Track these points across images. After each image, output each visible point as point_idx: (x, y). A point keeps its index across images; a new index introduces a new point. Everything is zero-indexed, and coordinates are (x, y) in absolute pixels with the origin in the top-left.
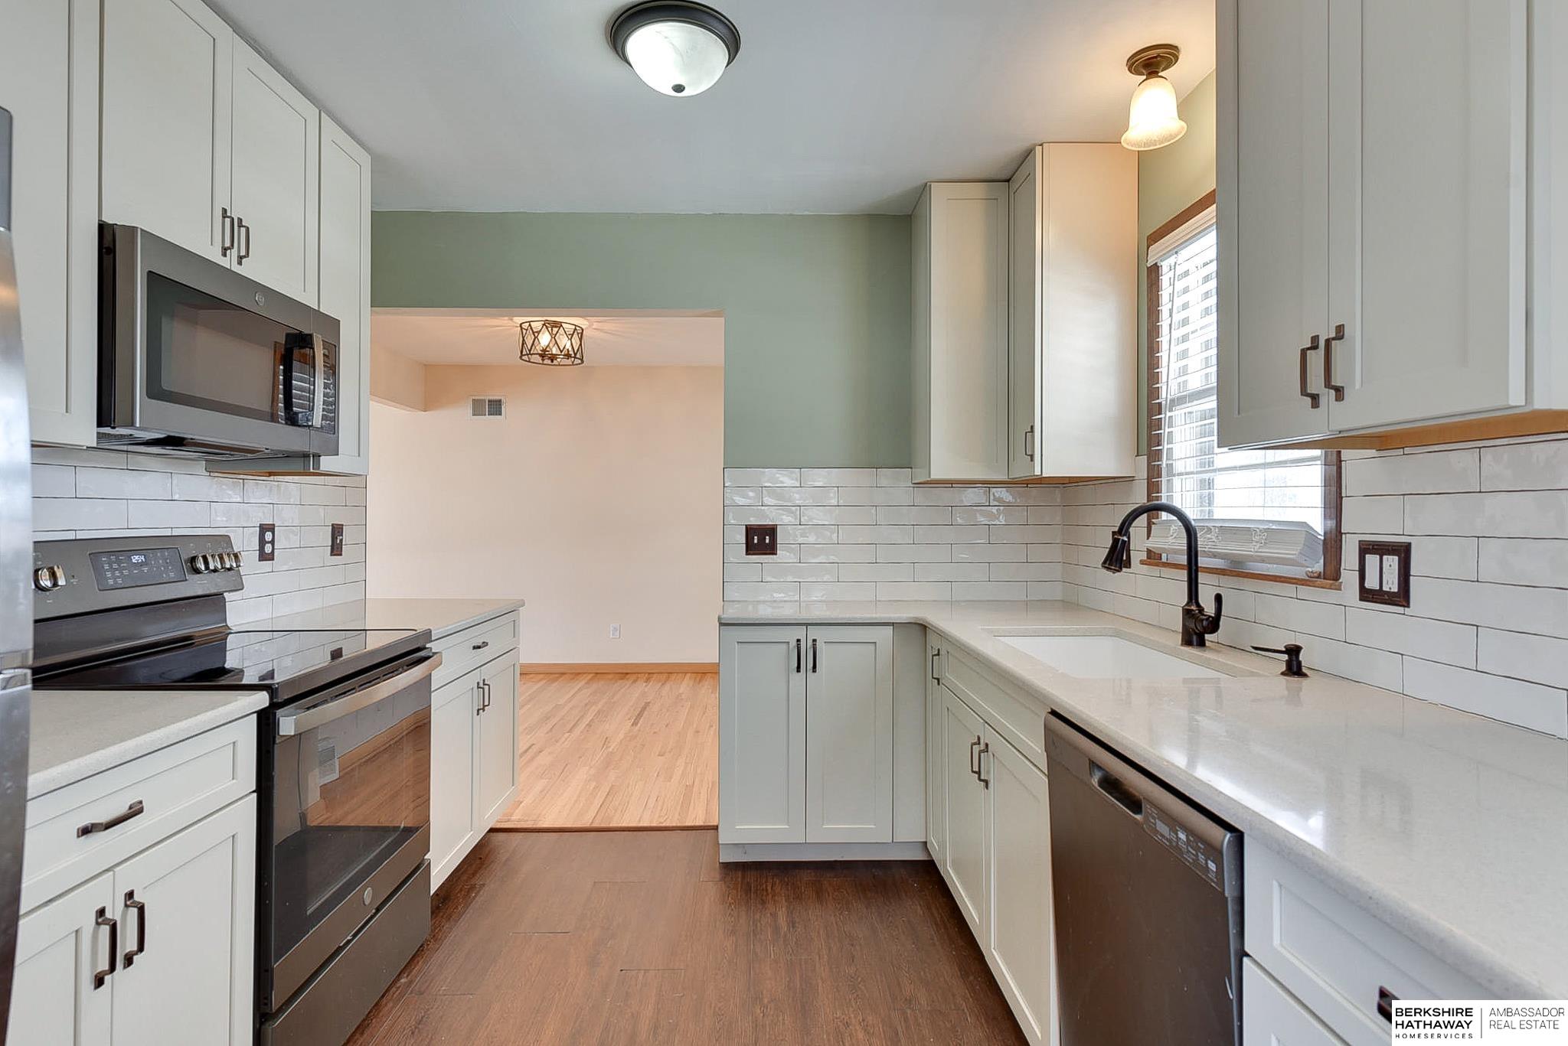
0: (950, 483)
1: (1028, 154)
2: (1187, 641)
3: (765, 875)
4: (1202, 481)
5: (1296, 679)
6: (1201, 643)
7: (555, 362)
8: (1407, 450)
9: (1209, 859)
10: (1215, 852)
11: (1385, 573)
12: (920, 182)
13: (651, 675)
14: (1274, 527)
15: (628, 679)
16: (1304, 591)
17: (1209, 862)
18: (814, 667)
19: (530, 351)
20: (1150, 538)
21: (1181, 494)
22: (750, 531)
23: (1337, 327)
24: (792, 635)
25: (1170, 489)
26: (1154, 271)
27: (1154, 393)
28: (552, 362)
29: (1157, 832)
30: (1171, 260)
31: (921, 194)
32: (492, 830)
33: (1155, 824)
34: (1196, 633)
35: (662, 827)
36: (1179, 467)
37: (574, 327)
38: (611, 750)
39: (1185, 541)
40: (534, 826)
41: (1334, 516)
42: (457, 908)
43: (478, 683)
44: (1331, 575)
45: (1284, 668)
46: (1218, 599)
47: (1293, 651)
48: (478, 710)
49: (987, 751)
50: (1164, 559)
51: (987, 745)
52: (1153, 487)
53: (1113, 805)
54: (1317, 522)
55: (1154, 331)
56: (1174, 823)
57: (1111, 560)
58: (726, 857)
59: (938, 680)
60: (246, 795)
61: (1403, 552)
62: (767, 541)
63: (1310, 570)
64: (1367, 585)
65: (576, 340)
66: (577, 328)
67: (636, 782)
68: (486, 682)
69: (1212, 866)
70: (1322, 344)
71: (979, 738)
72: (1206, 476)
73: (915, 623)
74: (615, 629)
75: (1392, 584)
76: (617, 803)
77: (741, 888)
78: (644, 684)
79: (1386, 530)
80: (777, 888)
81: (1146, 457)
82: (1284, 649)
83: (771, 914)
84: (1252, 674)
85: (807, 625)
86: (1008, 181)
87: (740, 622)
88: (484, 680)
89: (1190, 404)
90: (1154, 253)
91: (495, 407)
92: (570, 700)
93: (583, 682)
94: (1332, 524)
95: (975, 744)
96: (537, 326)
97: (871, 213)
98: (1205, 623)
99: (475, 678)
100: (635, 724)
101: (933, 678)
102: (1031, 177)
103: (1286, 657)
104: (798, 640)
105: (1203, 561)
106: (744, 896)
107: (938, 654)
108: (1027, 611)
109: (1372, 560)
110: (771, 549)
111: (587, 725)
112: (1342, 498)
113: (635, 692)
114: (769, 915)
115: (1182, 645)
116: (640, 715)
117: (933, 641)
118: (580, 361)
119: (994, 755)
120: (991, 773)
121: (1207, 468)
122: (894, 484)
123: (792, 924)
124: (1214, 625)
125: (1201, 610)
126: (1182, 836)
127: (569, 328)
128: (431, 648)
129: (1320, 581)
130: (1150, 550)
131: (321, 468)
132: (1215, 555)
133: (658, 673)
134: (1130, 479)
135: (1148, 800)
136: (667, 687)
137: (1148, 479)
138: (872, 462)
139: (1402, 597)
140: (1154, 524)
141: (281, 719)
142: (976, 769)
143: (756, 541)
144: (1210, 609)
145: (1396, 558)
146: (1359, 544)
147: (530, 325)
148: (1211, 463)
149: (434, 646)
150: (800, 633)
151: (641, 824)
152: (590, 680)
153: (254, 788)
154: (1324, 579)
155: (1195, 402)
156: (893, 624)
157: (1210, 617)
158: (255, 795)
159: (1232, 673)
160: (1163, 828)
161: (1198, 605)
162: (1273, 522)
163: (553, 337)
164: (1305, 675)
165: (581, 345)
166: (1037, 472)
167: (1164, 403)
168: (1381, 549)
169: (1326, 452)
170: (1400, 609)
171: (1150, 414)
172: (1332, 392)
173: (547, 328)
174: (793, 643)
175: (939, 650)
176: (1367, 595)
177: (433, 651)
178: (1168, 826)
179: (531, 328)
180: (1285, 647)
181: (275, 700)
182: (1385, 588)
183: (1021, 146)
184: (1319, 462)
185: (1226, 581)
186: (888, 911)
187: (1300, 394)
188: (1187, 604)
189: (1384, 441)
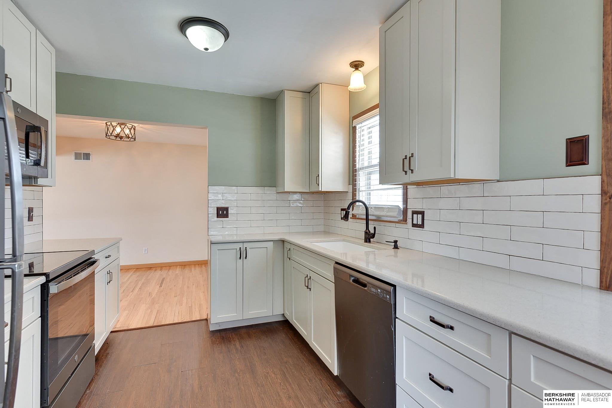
0: (289, 193)
1: (317, 86)
2: (366, 241)
3: (228, 332)
4: (368, 193)
5: (396, 250)
6: (370, 242)
7: (122, 140)
8: (424, 186)
9: (387, 295)
10: (388, 293)
11: (418, 219)
12: (281, 89)
13: (162, 268)
14: (390, 207)
15: (152, 270)
16: (398, 225)
17: (387, 296)
18: (246, 257)
19: (111, 134)
20: (354, 211)
21: (362, 196)
22: (218, 209)
23: (412, 154)
24: (238, 246)
25: (359, 196)
26: (354, 128)
27: (354, 166)
28: (121, 139)
29: (371, 291)
30: (360, 125)
31: (281, 93)
32: (112, 332)
33: (371, 289)
34: (368, 239)
35: (183, 322)
36: (361, 189)
37: (132, 126)
38: (153, 297)
39: (365, 211)
40: (128, 328)
41: (405, 204)
42: (103, 362)
43: (108, 272)
44: (405, 220)
45: (393, 247)
46: (375, 228)
47: (396, 242)
48: (108, 283)
49: (310, 279)
50: (357, 217)
51: (310, 277)
52: (354, 195)
53: (357, 287)
54: (401, 205)
55: (354, 147)
56: (377, 287)
57: (345, 217)
58: (212, 328)
59: (290, 258)
60: (37, 319)
61: (422, 213)
62: (225, 213)
63: (399, 219)
64: (414, 223)
65: (132, 131)
66: (133, 126)
67: (168, 308)
68: (110, 271)
69: (388, 297)
70: (408, 158)
71: (307, 275)
72: (369, 192)
73: (280, 240)
74: (146, 250)
75: (420, 222)
76: (162, 316)
77: (220, 338)
78: (160, 271)
79: (419, 208)
80: (234, 336)
81: (352, 185)
82: (393, 241)
83: (234, 345)
84: (385, 249)
85: (243, 242)
86: (309, 93)
87: (219, 242)
88: (109, 271)
89: (365, 170)
90: (355, 122)
91: (87, 156)
92: (128, 280)
93: (133, 272)
94: (405, 206)
95: (306, 277)
96: (114, 124)
97: (261, 97)
98: (371, 235)
99: (107, 270)
100: (161, 286)
101: (288, 258)
102: (318, 93)
103: (394, 244)
104: (240, 248)
105: (370, 217)
106: (222, 340)
107: (290, 250)
108: (313, 235)
109: (415, 216)
110: (226, 216)
111: (139, 288)
112: (407, 199)
113: (157, 275)
114: (233, 345)
115: (364, 242)
116: (162, 283)
117: (287, 246)
118: (133, 140)
119: (313, 280)
120: (312, 285)
121: (369, 189)
122: (270, 193)
123: (242, 347)
124: (373, 236)
125: (369, 231)
126: (379, 291)
127: (129, 126)
128: (95, 258)
129: (402, 222)
130: (353, 214)
131: (38, 183)
132: (373, 215)
133: (165, 267)
134: (347, 192)
135: (369, 283)
136: (171, 271)
137: (352, 192)
138: (262, 185)
139: (422, 226)
140: (354, 206)
141: (50, 286)
142: (307, 285)
143: (221, 213)
144: (372, 231)
145: (421, 215)
146: (412, 212)
147: (111, 123)
148: (370, 188)
149: (96, 257)
150: (241, 245)
151: (174, 322)
152: (135, 271)
153: (40, 316)
154: (403, 221)
155: (367, 170)
156: (272, 241)
157: (372, 233)
158: (40, 318)
159: (379, 249)
160: (373, 290)
161: (369, 230)
162: (390, 206)
163: (122, 130)
164: (399, 249)
165: (135, 133)
166: (320, 190)
167: (357, 169)
168: (417, 213)
169: (403, 186)
170: (422, 229)
171: (353, 172)
172: (410, 171)
173: (119, 125)
174: (238, 249)
175: (290, 249)
176: (414, 225)
177: (95, 259)
178: (375, 289)
179: (112, 125)
180: (394, 241)
181: (48, 279)
182: (418, 223)
183: (315, 83)
184: (401, 189)
185: (376, 223)
186: (274, 337)
187: (402, 170)
188: (366, 230)
189: (418, 184)
